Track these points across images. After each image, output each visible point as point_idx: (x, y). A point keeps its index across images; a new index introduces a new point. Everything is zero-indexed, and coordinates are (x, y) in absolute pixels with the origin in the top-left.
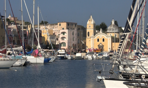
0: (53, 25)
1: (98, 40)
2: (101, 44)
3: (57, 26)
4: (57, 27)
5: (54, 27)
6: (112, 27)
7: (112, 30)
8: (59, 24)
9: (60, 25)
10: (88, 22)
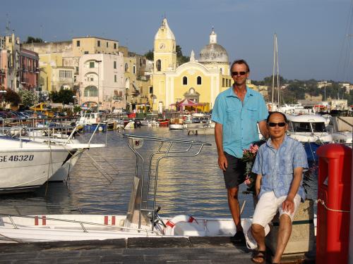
0: (60, 43)
1: (185, 81)
2: (192, 92)
3: (70, 46)
4: (71, 49)
5: (64, 50)
6: (212, 50)
7: (211, 56)
8: (75, 41)
9: (78, 44)
10: (158, 34)
